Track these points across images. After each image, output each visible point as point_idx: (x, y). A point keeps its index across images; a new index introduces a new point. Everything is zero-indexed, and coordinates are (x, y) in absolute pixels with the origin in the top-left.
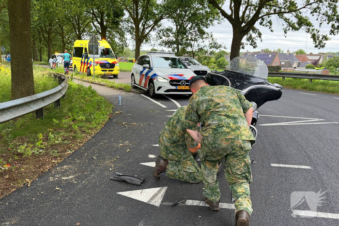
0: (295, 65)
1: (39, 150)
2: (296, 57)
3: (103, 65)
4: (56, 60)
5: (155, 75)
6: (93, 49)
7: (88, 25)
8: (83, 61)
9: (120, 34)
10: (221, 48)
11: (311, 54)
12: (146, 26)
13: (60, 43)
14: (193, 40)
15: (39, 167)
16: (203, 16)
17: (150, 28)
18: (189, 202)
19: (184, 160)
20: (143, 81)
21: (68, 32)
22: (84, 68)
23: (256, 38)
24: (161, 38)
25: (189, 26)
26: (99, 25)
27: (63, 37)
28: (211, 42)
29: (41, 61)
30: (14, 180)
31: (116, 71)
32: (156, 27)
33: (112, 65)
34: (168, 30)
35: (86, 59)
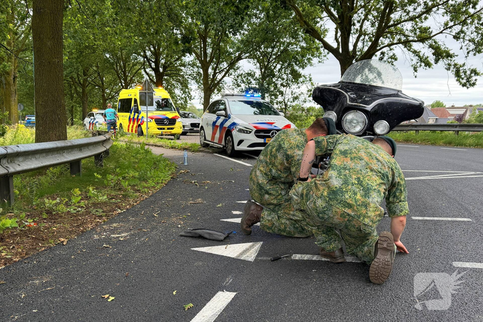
0: (431, 122)
1: (76, 208)
2: (432, 110)
3: (159, 122)
4: (94, 119)
5: (234, 124)
6: (146, 99)
7: (137, 73)
8: (132, 117)
9: (181, 84)
11: (453, 107)
12: (217, 71)
13: (98, 99)
14: (284, 86)
15: (78, 226)
16: (297, 53)
17: (224, 73)
18: (297, 257)
19: (287, 203)
20: (217, 135)
21: (110, 84)
22: (133, 126)
23: (375, 80)
24: (239, 86)
25: (279, 66)
26: (153, 73)
27: (103, 91)
28: (310, 88)
29: (72, 124)
30: (43, 240)
31: (177, 129)
32: (231, 71)
33: (172, 121)
34: (249, 74)
35: (137, 114)
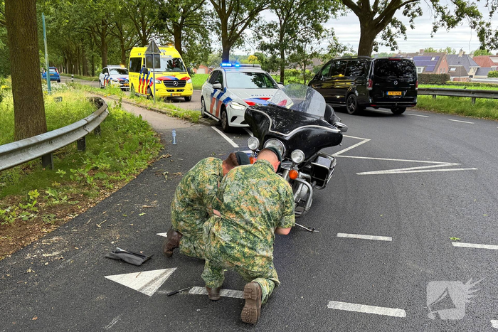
0: (472, 72)
1: (29, 214)
2: (474, 59)
3: (168, 83)
4: (109, 75)
5: (229, 99)
6: (153, 60)
8: (142, 77)
9: (202, 34)
10: (345, 52)
15: (21, 239)
17: (244, 24)
20: (215, 108)
22: (143, 87)
23: (398, 34)
24: (260, 38)
27: (122, 41)
28: (331, 43)
29: (93, 75)
31: (187, 91)
32: (252, 22)
33: (182, 83)
34: (271, 26)
35: (146, 75)
